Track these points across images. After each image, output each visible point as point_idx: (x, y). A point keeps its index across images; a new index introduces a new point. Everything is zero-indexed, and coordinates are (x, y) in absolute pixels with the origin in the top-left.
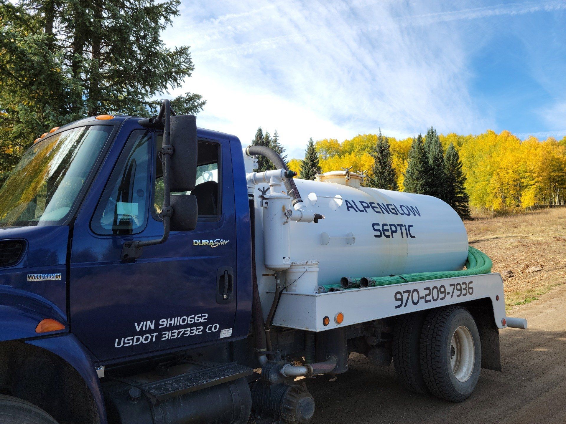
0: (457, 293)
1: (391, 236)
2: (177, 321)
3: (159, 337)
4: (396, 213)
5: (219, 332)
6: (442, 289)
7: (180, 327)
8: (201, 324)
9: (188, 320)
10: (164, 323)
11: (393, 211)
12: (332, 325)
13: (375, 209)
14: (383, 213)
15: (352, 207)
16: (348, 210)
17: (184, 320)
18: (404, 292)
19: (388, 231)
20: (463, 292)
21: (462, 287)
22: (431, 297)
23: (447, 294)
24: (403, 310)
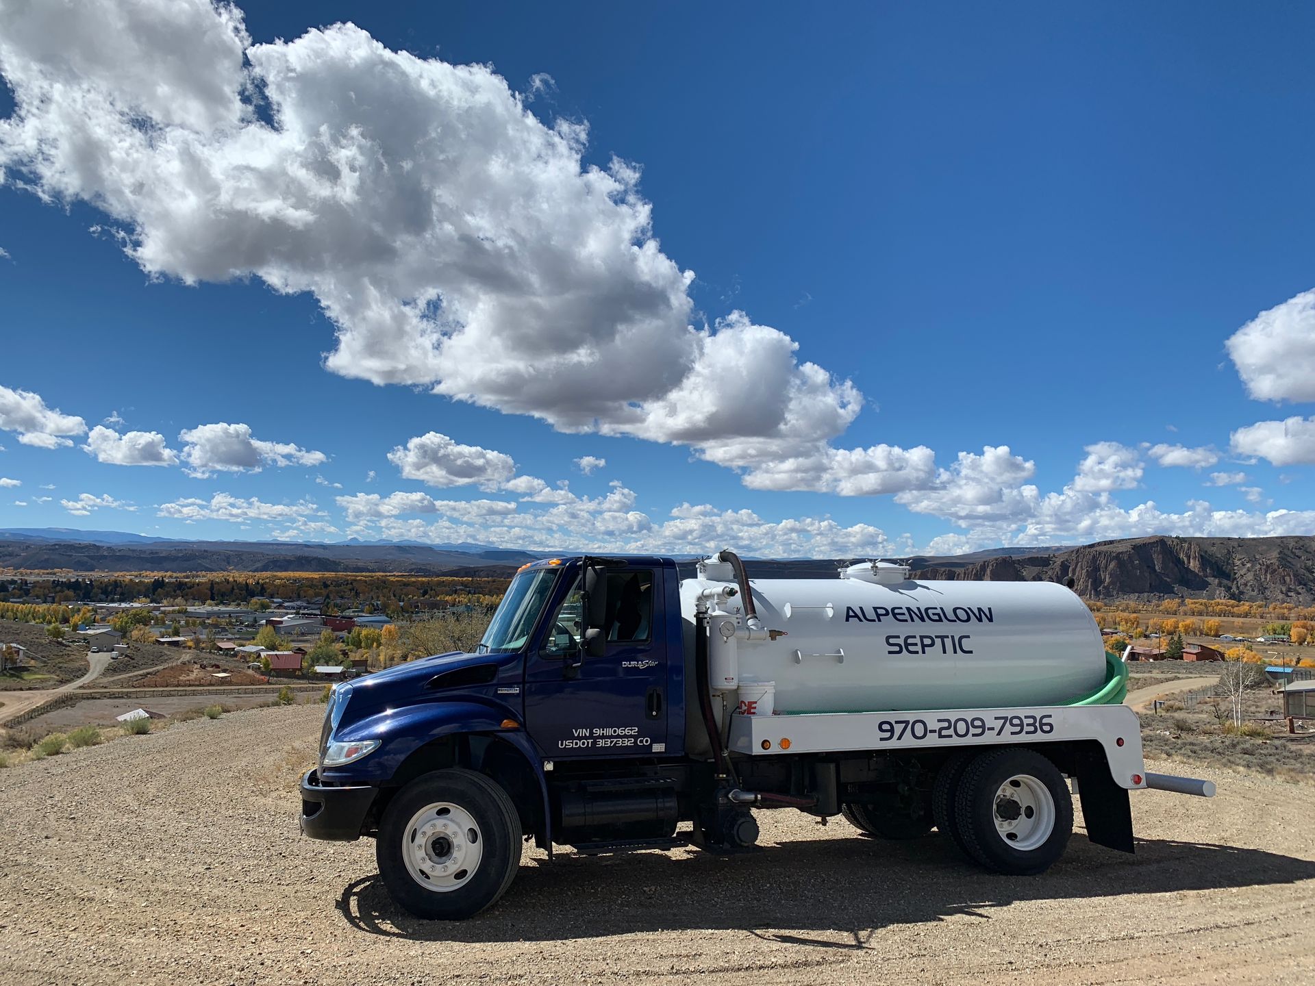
0: (1008, 728)
1: (920, 651)
2: (609, 731)
3: (594, 743)
4: (940, 620)
5: (651, 745)
6: (977, 723)
7: (611, 737)
8: (631, 736)
9: (619, 731)
10: (598, 732)
11: (936, 617)
12: (775, 749)
13: (898, 616)
14: (913, 620)
15: (856, 616)
16: (847, 620)
17: (615, 731)
18: (896, 722)
19: (916, 644)
20: (1026, 729)
21: (1026, 721)
22: (951, 732)
23: (989, 729)
24: (893, 744)
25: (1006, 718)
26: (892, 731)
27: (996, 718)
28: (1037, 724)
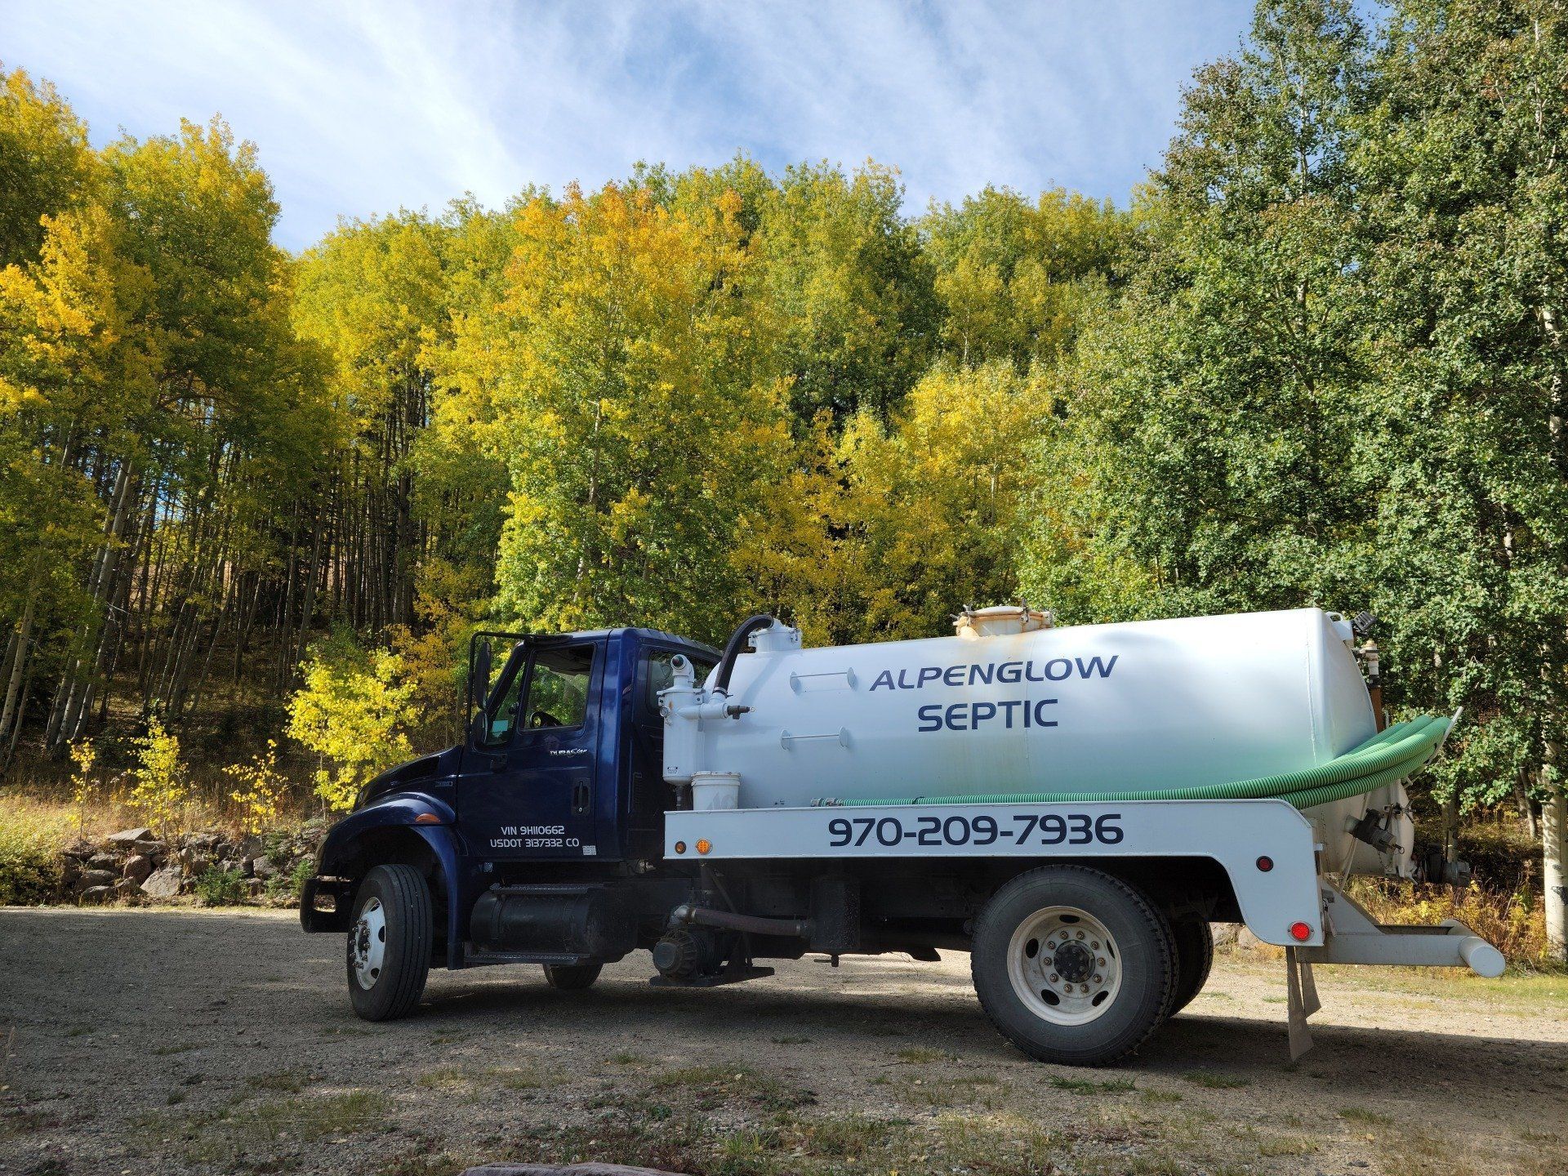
0: (1037, 833)
1: (970, 726)
2: (536, 830)
3: (524, 843)
5: (580, 848)
6: (983, 824)
7: (538, 836)
8: (558, 836)
9: (545, 830)
10: (525, 830)
11: (1013, 676)
12: (691, 854)
13: (952, 679)
14: (972, 682)
16: (875, 689)
17: (541, 830)
18: (856, 821)
19: (965, 716)
20: (1070, 835)
21: (1070, 824)
22: (940, 836)
23: (1003, 834)
24: (850, 851)
25: (1034, 819)
26: (848, 832)
27: (1016, 818)
28: (1092, 829)
